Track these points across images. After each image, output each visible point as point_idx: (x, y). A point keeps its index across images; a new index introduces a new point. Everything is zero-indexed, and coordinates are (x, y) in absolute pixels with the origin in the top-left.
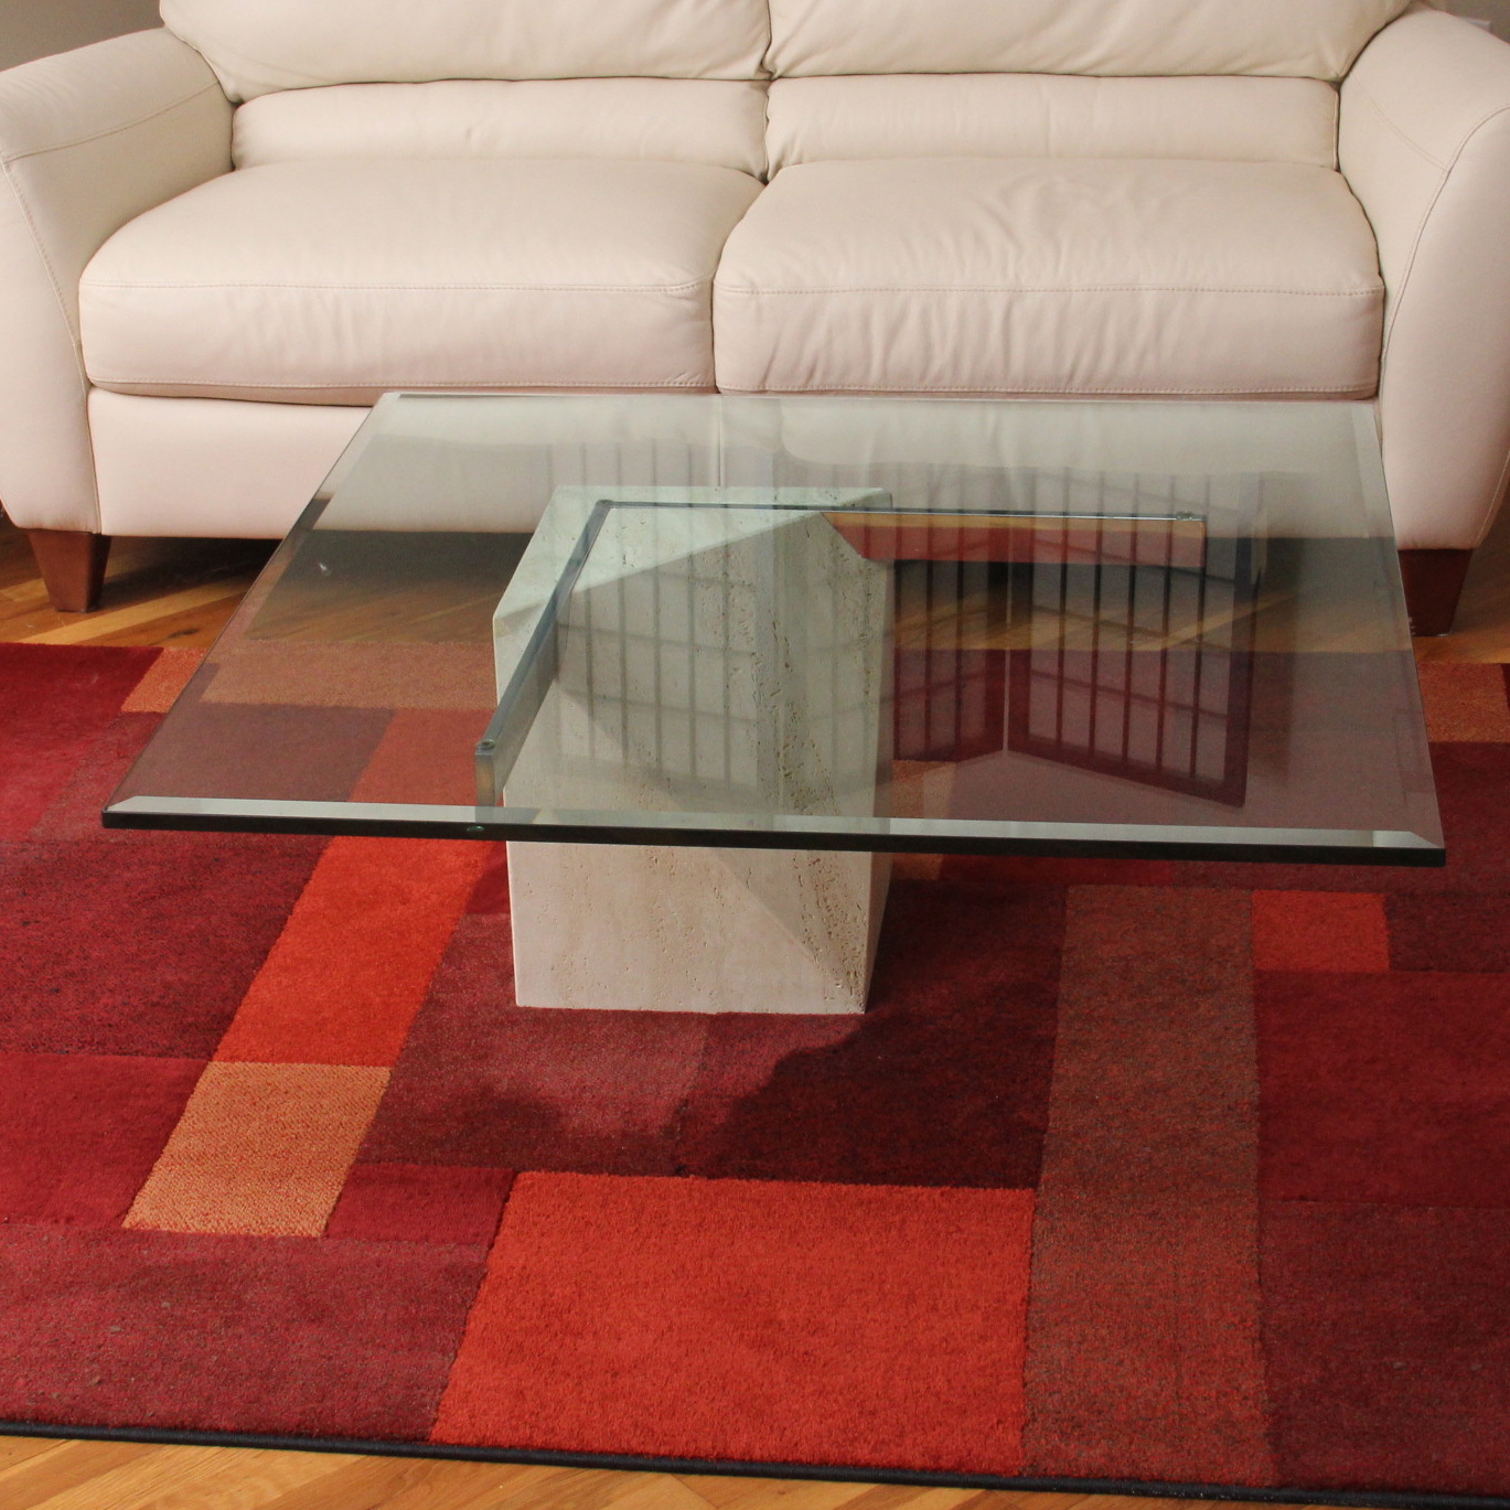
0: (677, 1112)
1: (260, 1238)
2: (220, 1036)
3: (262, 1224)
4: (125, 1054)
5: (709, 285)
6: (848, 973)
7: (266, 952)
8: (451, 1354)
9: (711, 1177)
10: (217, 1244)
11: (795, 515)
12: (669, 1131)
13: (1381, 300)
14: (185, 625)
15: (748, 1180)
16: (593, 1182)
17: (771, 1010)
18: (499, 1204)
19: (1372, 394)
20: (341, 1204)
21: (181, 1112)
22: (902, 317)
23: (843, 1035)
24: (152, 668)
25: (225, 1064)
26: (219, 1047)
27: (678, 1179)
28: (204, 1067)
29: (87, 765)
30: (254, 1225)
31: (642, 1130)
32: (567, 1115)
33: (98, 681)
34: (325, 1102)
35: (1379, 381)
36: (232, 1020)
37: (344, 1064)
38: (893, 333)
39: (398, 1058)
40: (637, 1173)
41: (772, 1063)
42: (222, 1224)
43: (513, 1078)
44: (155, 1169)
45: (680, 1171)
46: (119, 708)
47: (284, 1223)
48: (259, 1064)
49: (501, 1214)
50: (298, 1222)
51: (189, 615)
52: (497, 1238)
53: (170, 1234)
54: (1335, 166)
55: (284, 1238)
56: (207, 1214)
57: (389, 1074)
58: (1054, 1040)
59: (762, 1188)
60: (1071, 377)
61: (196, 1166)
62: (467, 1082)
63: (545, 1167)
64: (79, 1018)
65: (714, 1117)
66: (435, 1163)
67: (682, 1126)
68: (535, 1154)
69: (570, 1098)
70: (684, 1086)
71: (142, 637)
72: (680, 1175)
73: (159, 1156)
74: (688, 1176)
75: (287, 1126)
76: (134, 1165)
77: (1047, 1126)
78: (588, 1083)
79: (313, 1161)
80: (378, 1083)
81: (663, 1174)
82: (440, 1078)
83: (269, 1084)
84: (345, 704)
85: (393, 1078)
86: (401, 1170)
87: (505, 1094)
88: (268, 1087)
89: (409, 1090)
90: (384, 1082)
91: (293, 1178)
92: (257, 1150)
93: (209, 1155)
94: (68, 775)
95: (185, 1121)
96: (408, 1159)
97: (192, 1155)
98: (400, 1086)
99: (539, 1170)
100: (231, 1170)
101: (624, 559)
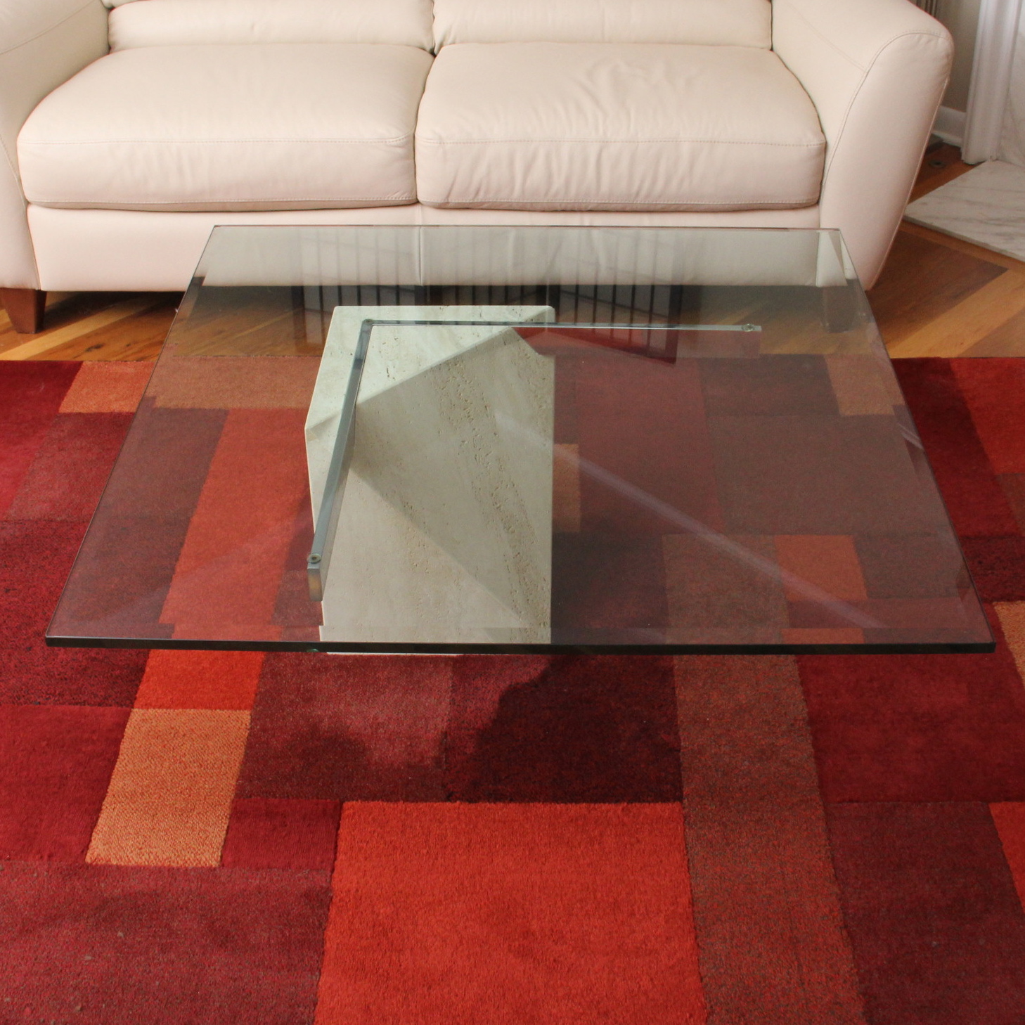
0: (441, 744)
1: (178, 869)
2: (137, 686)
3: (179, 856)
4: (77, 704)
5: (412, 136)
6: (540, 624)
7: (161, 607)
8: (317, 973)
9: (471, 801)
10: (150, 876)
11: (496, 330)
12: (437, 760)
13: (824, 148)
14: (94, 342)
15: (495, 803)
16: (394, 809)
18: (334, 832)
19: (816, 203)
20: (229, 835)
21: (116, 754)
22: (534, 157)
23: (539, 671)
24: (77, 377)
25: (143, 711)
26: (137, 696)
27: (448, 804)
28: (128, 715)
29: (40, 457)
30: (173, 858)
31: (420, 761)
32: (370, 749)
33: (44, 389)
34: (210, 743)
35: (820, 196)
37: (220, 709)
38: (528, 169)
39: (255, 702)
40: (422, 800)
41: (496, 697)
42: (152, 857)
43: (331, 717)
44: (103, 807)
45: (450, 797)
46: (58, 410)
47: (193, 855)
48: (165, 710)
49: (336, 842)
50: (202, 854)
51: (96, 333)
52: (336, 862)
53: (118, 867)
54: (770, 47)
55: (195, 869)
56: (141, 849)
57: (249, 717)
59: (504, 810)
60: (637, 194)
61: (130, 804)
62: (302, 722)
63: (361, 798)
64: (45, 673)
65: (465, 748)
66: (288, 797)
67: (446, 756)
68: (353, 785)
69: (370, 733)
70: (443, 720)
71: (69, 351)
72: (451, 801)
73: (106, 796)
74: (456, 802)
75: (188, 766)
76: (89, 805)
77: (680, 746)
78: (380, 720)
79: (207, 797)
80: (244, 725)
81: (439, 800)
82: (284, 719)
83: (173, 728)
84: (197, 406)
85: (253, 720)
86: (266, 803)
87: (327, 732)
88: (173, 731)
89: (264, 730)
90: (248, 724)
91: (195, 813)
92: (169, 788)
93: (138, 794)
94: (28, 465)
95: (121, 764)
96: (270, 793)
97: (127, 794)
98: (258, 727)
99: (357, 800)
100: (153, 807)
101: (388, 372)
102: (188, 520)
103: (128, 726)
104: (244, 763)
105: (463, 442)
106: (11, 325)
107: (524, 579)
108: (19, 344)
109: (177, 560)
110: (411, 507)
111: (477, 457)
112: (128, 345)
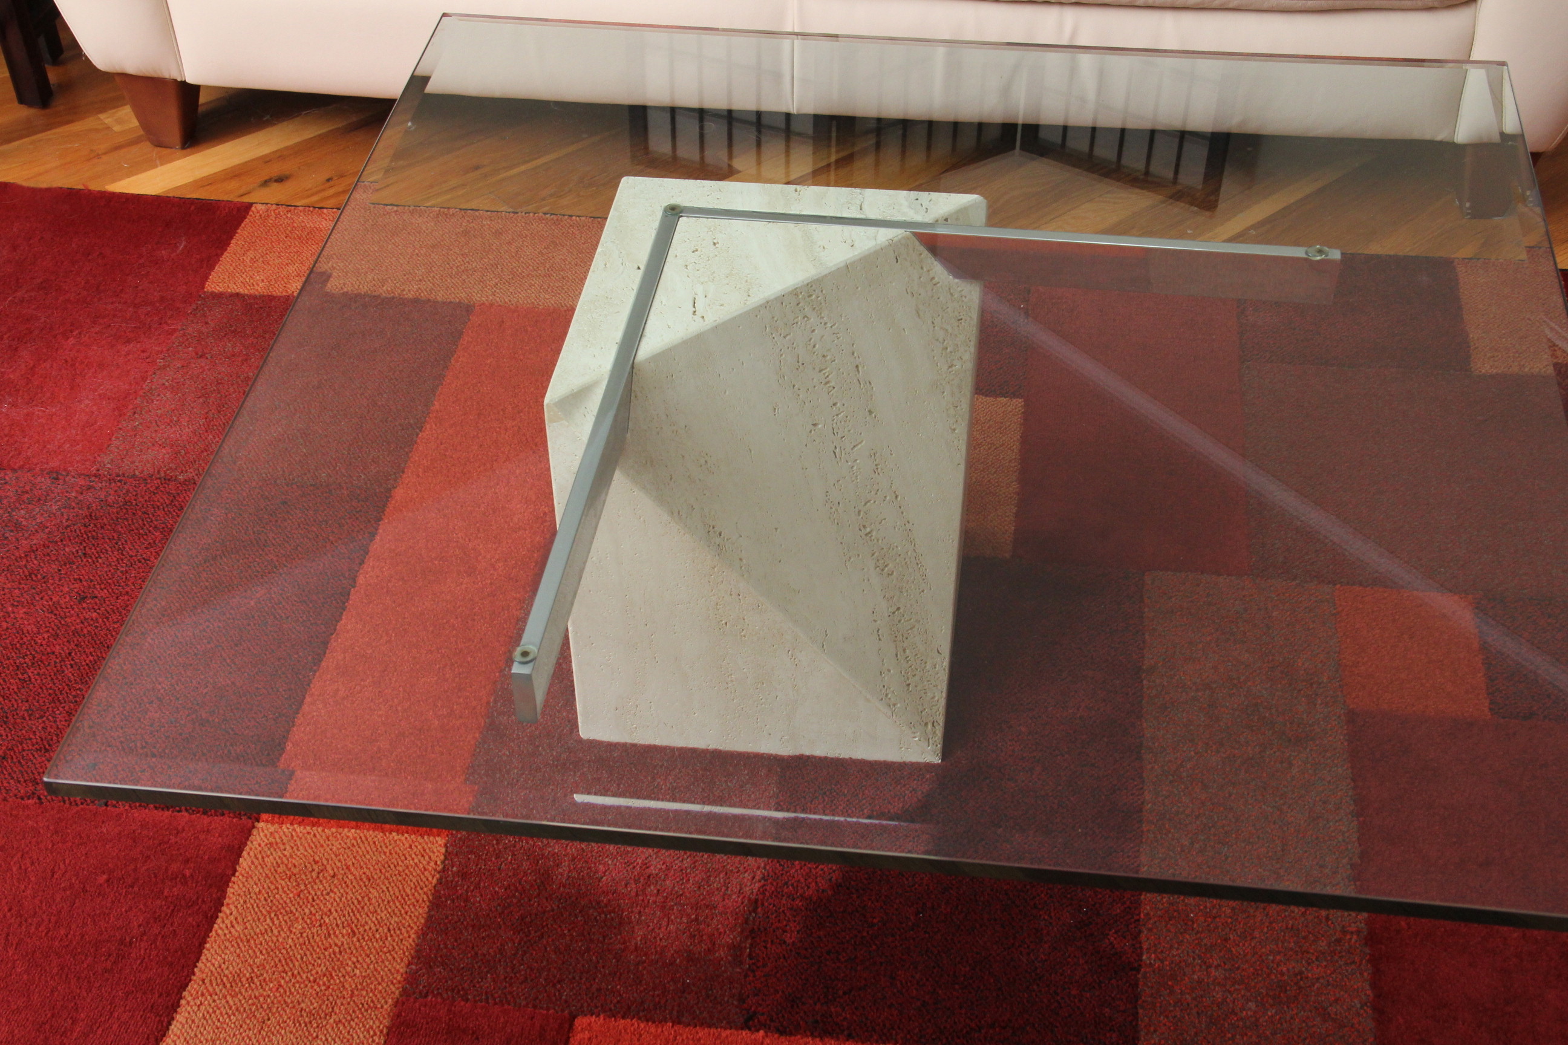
0: (746, 921)
6: (926, 724)
7: (325, 643)
9: (782, 1031)
11: (884, 235)
12: (736, 952)
14: (276, 170)
15: (821, 1039)
16: (656, 1037)
21: (218, 904)
24: (239, 231)
25: (272, 829)
27: (746, 1034)
29: (165, 367)
31: (709, 951)
32: (630, 922)
33: (185, 246)
34: (374, 893)
36: (283, 750)
37: (398, 832)
40: (703, 1024)
43: (574, 858)
44: (183, 1002)
45: (749, 1023)
46: (203, 286)
48: (308, 828)
51: (280, 156)
57: (443, 850)
61: (228, 997)
62: (525, 865)
63: (604, 1011)
64: (121, 742)
65: (784, 931)
66: (487, 1000)
67: (751, 944)
68: (595, 987)
69: (633, 894)
70: (753, 878)
71: (233, 185)
72: (750, 1029)
73: (190, 980)
74: (758, 1031)
75: (331, 932)
76: (160, 995)
77: (1141, 960)
78: (653, 870)
79: (356, 992)
80: (432, 864)
81: (731, 1025)
82: (498, 857)
83: (316, 862)
84: (424, 295)
85: (448, 854)
86: (449, 1010)
87: (564, 886)
88: (315, 867)
89: (464, 875)
90: (439, 863)
91: (332, 1021)
92: (296, 972)
93: (244, 979)
94: (144, 379)
95: (223, 922)
96: (459, 992)
97: (225, 979)
98: (455, 869)
99: (598, 1016)
100: (265, 1006)
101: (694, 307)
102: (388, 495)
103: (245, 853)
104: (423, 934)
105: (815, 425)
106: (142, 132)
107: (904, 651)
108: (156, 166)
109: (362, 562)
110: (720, 534)
111: (837, 450)
112: (328, 180)
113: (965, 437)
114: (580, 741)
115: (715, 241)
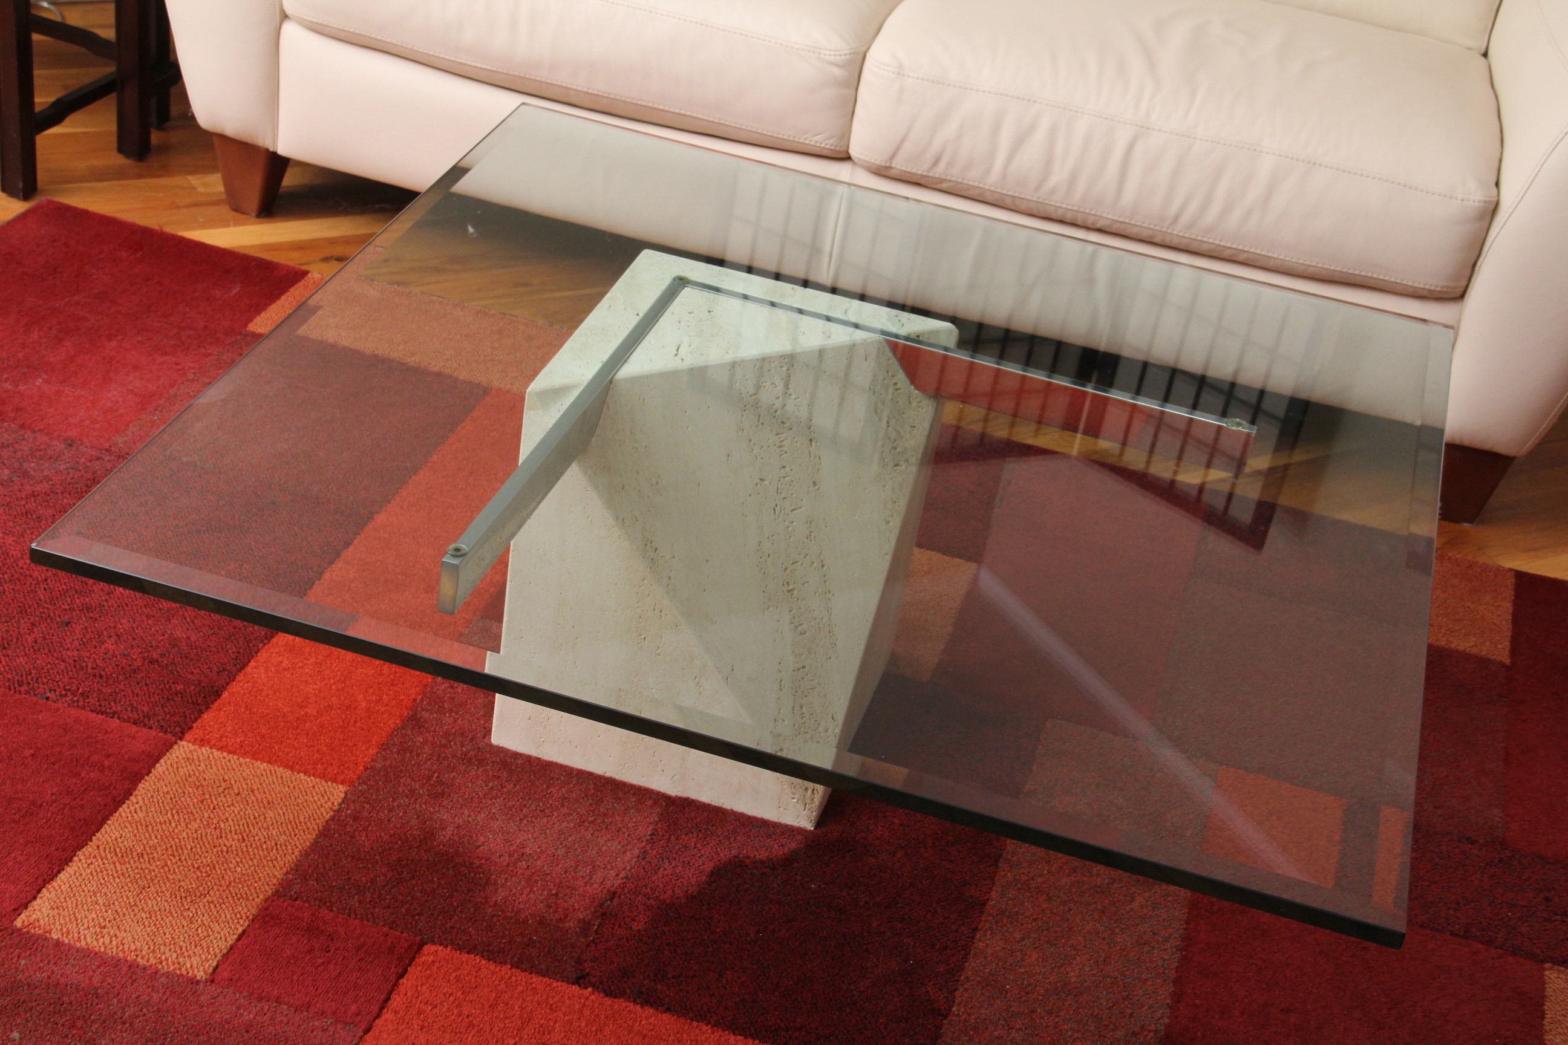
0: (601, 906)
1: (145, 968)
2: (201, 712)
3: (154, 951)
4: (102, 714)
5: (861, 56)
9: (608, 994)
10: (99, 967)
11: (859, 335)
12: (585, 925)
13: (1493, 210)
14: (339, 251)
15: (642, 1007)
16: (493, 973)
17: (727, 805)
18: (393, 978)
19: (1459, 296)
20: (240, 942)
21: (128, 794)
22: (1032, 128)
23: (786, 850)
24: (291, 290)
25: (192, 747)
26: (194, 725)
27: (575, 988)
28: (168, 746)
29: (193, 380)
30: (144, 953)
31: (560, 920)
32: (496, 884)
33: (238, 293)
34: (270, 814)
35: (1467, 287)
36: (219, 696)
37: (305, 774)
38: (1019, 142)
39: (359, 778)
40: (539, 973)
41: (709, 867)
42: (114, 943)
43: (459, 827)
44: (76, 859)
45: (580, 980)
46: (246, 326)
47: (175, 956)
48: (225, 754)
49: (390, 994)
50: (189, 957)
52: (377, 1021)
53: (58, 944)
54: (1483, 51)
55: (168, 975)
56: (104, 927)
57: (343, 795)
58: (984, 905)
59: (652, 1020)
60: (1176, 219)
61: (117, 864)
62: (414, 822)
63: (452, 944)
64: (75, 661)
65: (633, 920)
66: (349, 915)
67: (600, 924)
68: (449, 925)
69: (505, 864)
70: (617, 875)
71: (296, 255)
72: (580, 986)
73: (87, 844)
74: (586, 988)
75: (224, 835)
76: (57, 850)
77: (951, 1010)
78: (528, 851)
79: (233, 884)
80: (330, 804)
81: (564, 979)
82: (390, 811)
83: (225, 781)
84: (447, 372)
85: (345, 800)
86: (313, 915)
87: (444, 845)
88: (223, 784)
89: (356, 818)
90: (335, 804)
91: (205, 900)
92: (183, 858)
93: (135, 854)
94: (172, 386)
95: (128, 808)
96: (325, 903)
97: (118, 850)
98: (349, 812)
99: (446, 947)
100: (148, 877)
101: (677, 351)
102: (370, 517)
103: (162, 761)
104: (306, 854)
105: (762, 480)
106: (224, 197)
107: (801, 707)
108: (228, 226)
109: (331, 562)
110: (656, 549)
111: (777, 509)
112: (386, 261)
113: (897, 531)
114: (491, 745)
115: (711, 310)
